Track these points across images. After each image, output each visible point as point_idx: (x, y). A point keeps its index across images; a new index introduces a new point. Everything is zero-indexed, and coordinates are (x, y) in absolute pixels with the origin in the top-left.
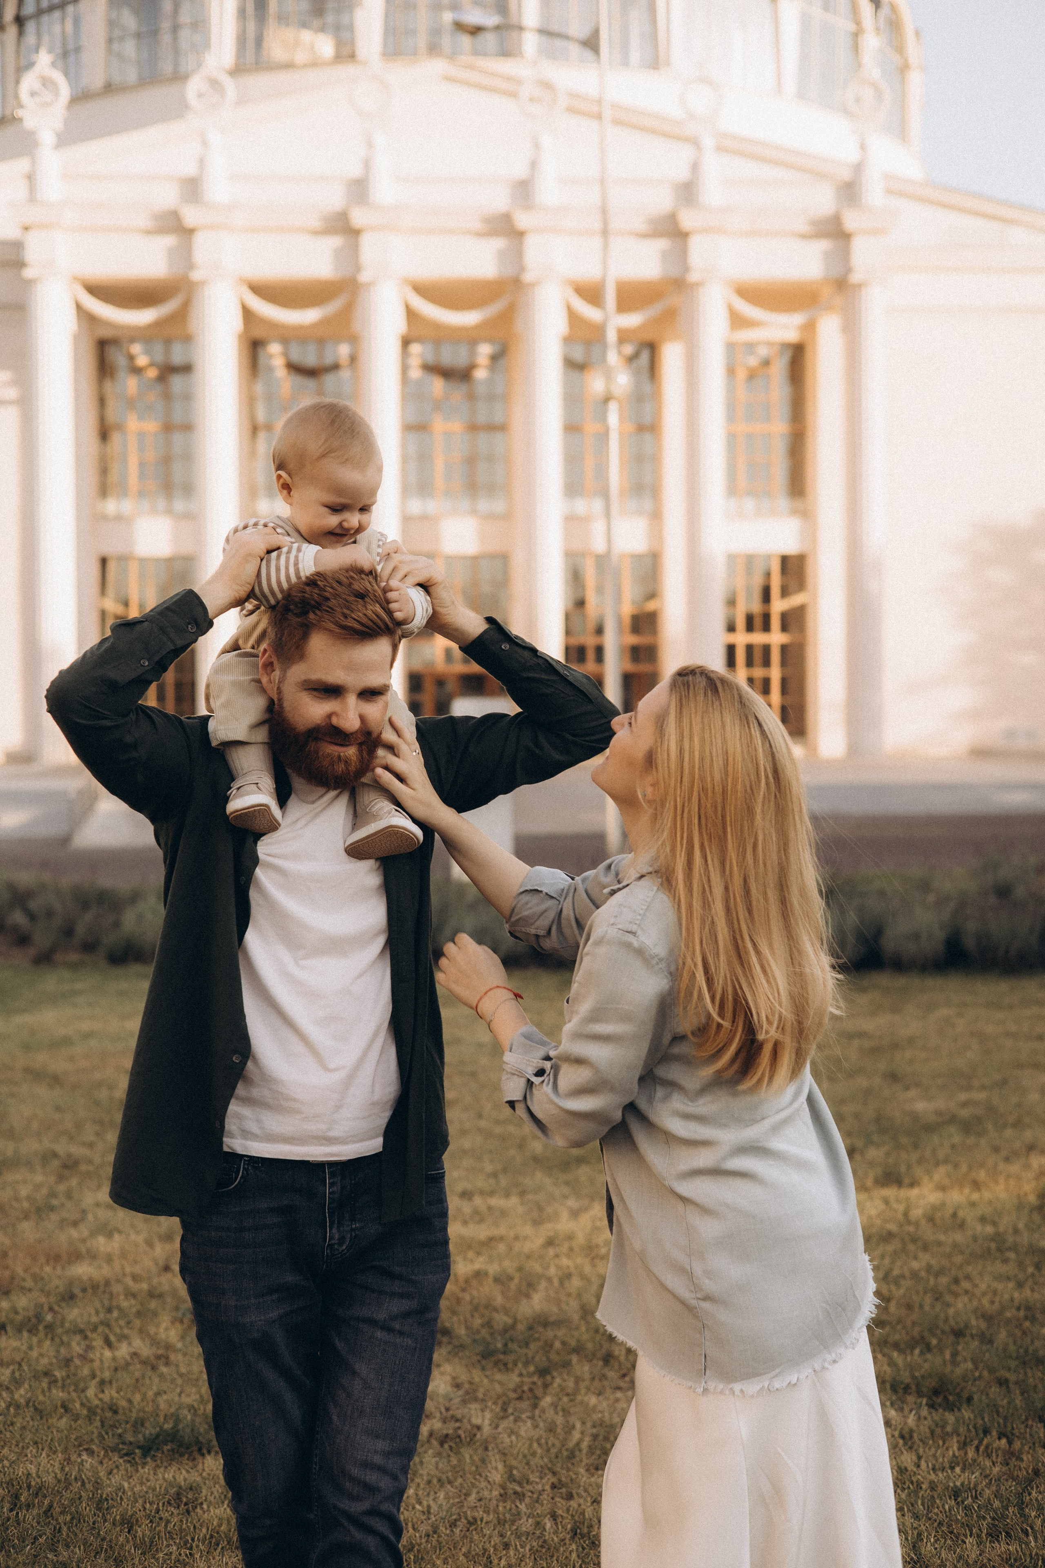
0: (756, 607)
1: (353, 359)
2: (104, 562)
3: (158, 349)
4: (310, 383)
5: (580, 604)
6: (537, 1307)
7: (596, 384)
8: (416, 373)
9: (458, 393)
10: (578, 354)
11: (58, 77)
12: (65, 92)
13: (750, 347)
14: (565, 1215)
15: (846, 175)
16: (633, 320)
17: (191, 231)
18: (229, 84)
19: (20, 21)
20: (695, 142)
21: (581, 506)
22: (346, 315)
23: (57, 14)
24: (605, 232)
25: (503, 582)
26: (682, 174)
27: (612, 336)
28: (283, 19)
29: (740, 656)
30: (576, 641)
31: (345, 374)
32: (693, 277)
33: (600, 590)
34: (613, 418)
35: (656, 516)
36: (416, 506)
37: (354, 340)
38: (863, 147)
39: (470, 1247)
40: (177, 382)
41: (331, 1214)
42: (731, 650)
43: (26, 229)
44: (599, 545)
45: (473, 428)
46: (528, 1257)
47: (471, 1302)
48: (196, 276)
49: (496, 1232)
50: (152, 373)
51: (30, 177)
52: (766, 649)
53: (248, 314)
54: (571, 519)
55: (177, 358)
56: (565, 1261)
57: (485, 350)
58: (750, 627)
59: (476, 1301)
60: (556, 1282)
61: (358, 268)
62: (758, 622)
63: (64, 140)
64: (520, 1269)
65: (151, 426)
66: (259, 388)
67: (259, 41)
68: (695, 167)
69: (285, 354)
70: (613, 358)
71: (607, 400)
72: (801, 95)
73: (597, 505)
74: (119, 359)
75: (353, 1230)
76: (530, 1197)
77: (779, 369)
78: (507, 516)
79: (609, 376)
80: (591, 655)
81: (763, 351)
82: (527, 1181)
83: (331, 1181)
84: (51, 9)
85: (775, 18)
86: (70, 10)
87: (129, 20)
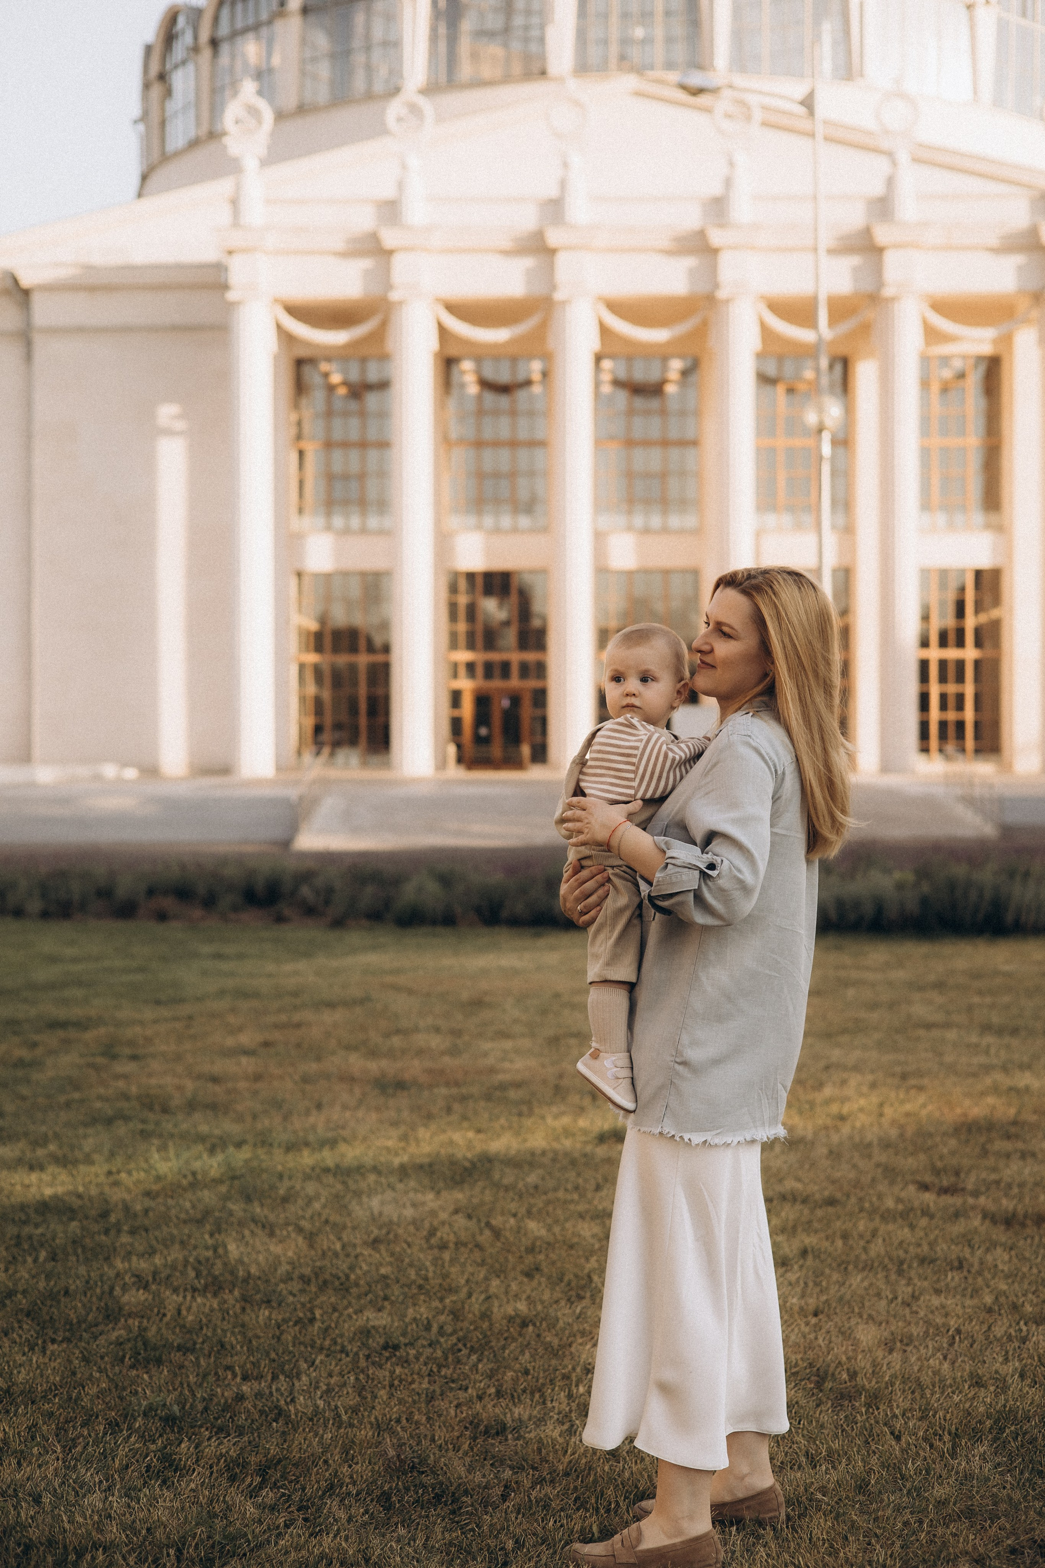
0: (950, 623)
1: (546, 375)
2: (299, 577)
3: (353, 367)
4: (501, 401)
8: (607, 389)
9: (646, 406)
10: (771, 370)
11: (263, 105)
12: (268, 116)
13: (945, 360)
15: (1043, 184)
17: (390, 253)
18: (423, 102)
19: (214, 43)
20: (890, 155)
21: (771, 520)
22: (541, 334)
23: (251, 36)
25: (695, 598)
26: (878, 189)
29: (934, 672)
31: (537, 389)
32: (888, 292)
36: (606, 521)
37: (547, 357)
40: (372, 400)
42: (924, 665)
43: (230, 253)
45: (664, 443)
48: (394, 296)
50: (345, 391)
51: (234, 203)
52: (960, 665)
53: (443, 332)
55: (373, 376)
57: (676, 365)
58: (943, 642)
61: (553, 287)
62: (952, 637)
63: (265, 163)
66: (452, 402)
67: (450, 59)
68: (890, 182)
69: (478, 372)
71: (820, 431)
72: (998, 102)
73: (789, 520)
74: (313, 377)
77: (974, 381)
78: (697, 532)
81: (958, 364)
84: (246, 30)
85: (972, 27)
86: (264, 31)
87: (322, 41)
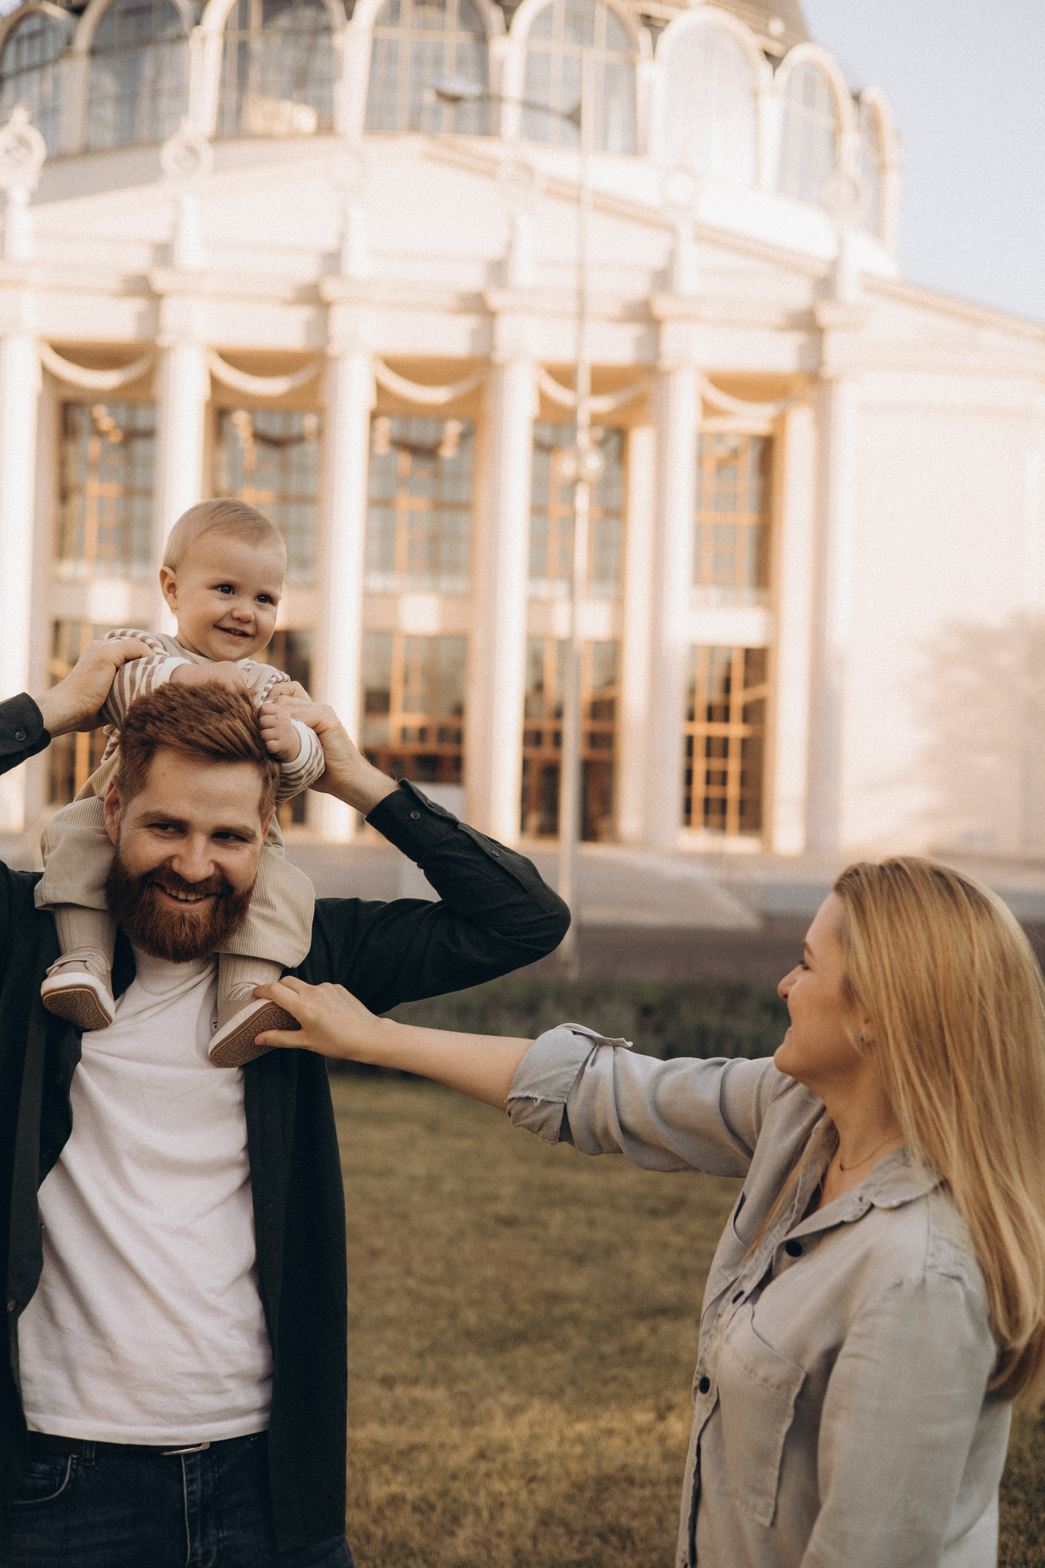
0: (717, 697)
1: (320, 432)
2: (57, 626)
3: (123, 415)
4: (274, 455)
5: (538, 687)
6: (462, 1552)
7: (566, 466)
8: (383, 448)
9: (424, 470)
10: (547, 435)
11: (35, 137)
12: (39, 150)
13: (720, 437)
14: (499, 1418)
15: (821, 270)
16: (604, 404)
17: (160, 296)
18: (207, 153)
20: (672, 229)
21: (544, 589)
22: (313, 387)
23: (35, 76)
24: (581, 315)
25: (461, 663)
26: (658, 260)
27: (583, 418)
28: (264, 90)
29: (699, 747)
30: (534, 725)
31: (310, 447)
32: (667, 363)
33: (561, 674)
34: (583, 500)
35: (619, 602)
36: (377, 582)
37: (321, 411)
38: (841, 243)
39: (386, 1459)
40: (140, 447)
41: (192, 1523)
42: (690, 741)
44: (561, 629)
45: (439, 505)
46: (454, 1477)
47: (384, 1539)
48: (165, 340)
49: (419, 1437)
50: (116, 437)
52: (725, 741)
53: (215, 383)
54: (534, 604)
55: (141, 423)
56: (498, 1486)
57: (453, 429)
58: (710, 717)
59: (391, 1538)
60: (485, 1515)
61: (328, 341)
62: (718, 713)
63: (37, 199)
64: (444, 1494)
65: (111, 489)
66: (224, 457)
67: (239, 110)
68: (672, 255)
69: (253, 423)
70: (584, 438)
71: (576, 481)
72: (780, 188)
73: (560, 589)
74: (81, 420)
75: (220, 1540)
76: (461, 1387)
77: (749, 460)
78: (468, 597)
79: (579, 457)
80: (548, 740)
81: (733, 443)
82: (458, 1364)
83: (190, 1477)
84: (30, 69)
85: (756, 112)
86: (50, 71)
87: (109, 83)
